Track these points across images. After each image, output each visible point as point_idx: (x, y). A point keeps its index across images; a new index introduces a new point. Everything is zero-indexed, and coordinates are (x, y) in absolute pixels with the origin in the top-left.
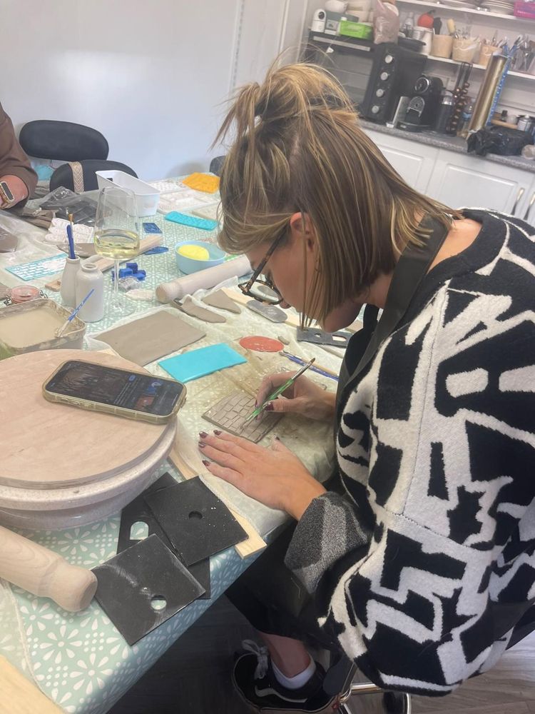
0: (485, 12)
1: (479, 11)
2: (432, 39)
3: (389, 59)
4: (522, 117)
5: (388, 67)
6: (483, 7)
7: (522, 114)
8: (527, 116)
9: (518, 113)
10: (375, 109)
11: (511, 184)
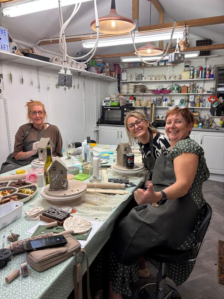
0: (146, 94)
1: (145, 94)
2: (134, 102)
3: (125, 109)
5: (125, 111)
7: (163, 116)
9: (162, 116)
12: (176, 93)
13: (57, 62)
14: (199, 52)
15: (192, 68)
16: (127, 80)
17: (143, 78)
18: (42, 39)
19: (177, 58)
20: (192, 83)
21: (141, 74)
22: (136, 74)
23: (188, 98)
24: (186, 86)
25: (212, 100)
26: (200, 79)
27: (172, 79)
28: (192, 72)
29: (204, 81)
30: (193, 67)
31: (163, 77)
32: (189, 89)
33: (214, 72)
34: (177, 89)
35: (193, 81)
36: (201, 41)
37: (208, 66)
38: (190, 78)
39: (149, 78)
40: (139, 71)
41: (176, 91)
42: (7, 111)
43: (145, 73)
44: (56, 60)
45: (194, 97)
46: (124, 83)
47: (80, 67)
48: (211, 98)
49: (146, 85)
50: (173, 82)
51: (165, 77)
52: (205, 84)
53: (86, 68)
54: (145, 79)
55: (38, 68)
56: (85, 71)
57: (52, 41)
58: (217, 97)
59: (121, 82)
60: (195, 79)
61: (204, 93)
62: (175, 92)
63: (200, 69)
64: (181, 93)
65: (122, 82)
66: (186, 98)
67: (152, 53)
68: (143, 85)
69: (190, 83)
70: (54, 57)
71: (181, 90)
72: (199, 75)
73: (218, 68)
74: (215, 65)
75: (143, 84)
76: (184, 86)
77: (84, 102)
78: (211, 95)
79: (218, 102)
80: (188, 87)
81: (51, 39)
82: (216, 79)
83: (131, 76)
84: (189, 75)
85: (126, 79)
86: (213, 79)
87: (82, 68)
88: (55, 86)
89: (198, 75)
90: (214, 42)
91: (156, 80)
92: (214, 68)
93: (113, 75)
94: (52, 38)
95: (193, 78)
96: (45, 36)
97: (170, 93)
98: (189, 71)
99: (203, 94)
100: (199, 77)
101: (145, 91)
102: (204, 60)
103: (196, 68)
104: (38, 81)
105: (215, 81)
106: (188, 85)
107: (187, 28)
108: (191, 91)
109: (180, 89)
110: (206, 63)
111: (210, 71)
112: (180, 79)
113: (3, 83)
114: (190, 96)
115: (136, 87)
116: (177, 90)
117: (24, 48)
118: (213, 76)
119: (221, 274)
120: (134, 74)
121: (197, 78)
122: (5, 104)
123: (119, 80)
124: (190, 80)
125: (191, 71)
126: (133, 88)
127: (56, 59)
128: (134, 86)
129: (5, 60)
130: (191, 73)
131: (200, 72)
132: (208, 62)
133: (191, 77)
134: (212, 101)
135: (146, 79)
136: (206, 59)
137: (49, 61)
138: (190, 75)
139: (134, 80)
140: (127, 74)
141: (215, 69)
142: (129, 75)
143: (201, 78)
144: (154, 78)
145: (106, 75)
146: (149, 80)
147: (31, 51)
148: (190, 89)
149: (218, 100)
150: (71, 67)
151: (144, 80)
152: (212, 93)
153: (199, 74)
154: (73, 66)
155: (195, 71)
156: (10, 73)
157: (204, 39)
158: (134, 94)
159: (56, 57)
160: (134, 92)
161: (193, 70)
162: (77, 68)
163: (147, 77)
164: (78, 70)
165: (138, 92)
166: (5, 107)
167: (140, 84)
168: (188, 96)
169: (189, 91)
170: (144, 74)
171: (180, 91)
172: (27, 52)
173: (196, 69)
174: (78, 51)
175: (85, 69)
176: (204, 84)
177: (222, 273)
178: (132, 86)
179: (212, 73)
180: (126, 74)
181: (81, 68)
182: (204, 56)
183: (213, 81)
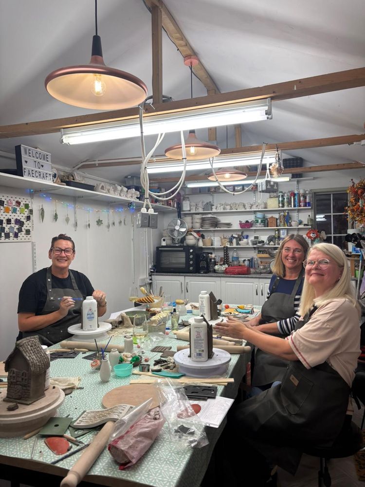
0: (219, 229)
1: (216, 229)
2: (203, 241)
3: (191, 251)
4: (245, 260)
5: (192, 253)
6: (218, 227)
7: (244, 259)
8: (247, 259)
9: (243, 259)
10: (191, 268)
11: (252, 284)
12: (262, 227)
13: (103, 191)
14: (291, 175)
15: (281, 194)
16: (190, 211)
17: (213, 207)
18: (84, 162)
19: (269, 187)
20: (282, 214)
21: (210, 202)
22: (202, 202)
23: (278, 233)
24: (274, 218)
25: (311, 235)
26: (292, 207)
27: (254, 209)
28: (280, 199)
29: (299, 211)
30: (282, 192)
31: (242, 206)
32: (278, 221)
33: (310, 200)
34: (262, 222)
35: (284, 211)
36: (289, 160)
37: (302, 192)
38: (279, 207)
39: (222, 207)
40: (207, 199)
41: (260, 224)
42: (35, 259)
43: (215, 201)
44: (102, 188)
45: (286, 231)
46: (186, 215)
47: (130, 195)
48: (310, 234)
49: (218, 217)
50: (255, 212)
51: (244, 206)
52: (300, 214)
53: (139, 196)
54: (216, 208)
55: (75, 199)
56: (138, 201)
57: (98, 164)
58: (318, 232)
59: (182, 213)
60: (286, 208)
61: (300, 226)
62: (259, 226)
63: (291, 195)
64: (268, 227)
65: (184, 214)
66: (276, 234)
67: (231, 177)
68: (214, 218)
69: (279, 214)
70: (100, 184)
71: (268, 223)
72: (291, 203)
73: (315, 193)
74: (311, 190)
75: (213, 216)
76: (272, 217)
77: (132, 243)
78: (310, 228)
79: (320, 238)
80: (277, 219)
81: (97, 162)
82: (313, 208)
83: (196, 205)
84: (277, 202)
85: (189, 209)
86: (310, 207)
87: (134, 197)
88: (96, 223)
89: (289, 203)
90: (306, 161)
91: (231, 211)
92: (309, 193)
93: (170, 203)
94: (99, 161)
95: (283, 206)
96: (88, 158)
97: (252, 227)
98: (277, 197)
99: (298, 228)
100: (291, 205)
101: (216, 225)
102: (296, 183)
103: (285, 193)
104: (75, 215)
105: (313, 210)
106: (277, 216)
107: (279, 152)
108: (282, 224)
109: (266, 222)
110: (298, 186)
111: (305, 197)
112: (265, 208)
113: (33, 221)
114: (281, 231)
115: (203, 220)
116: (262, 224)
117: (62, 174)
118: (309, 204)
119: (360, 470)
120: (201, 203)
121: (288, 206)
122: (33, 249)
123: (180, 210)
124: (280, 209)
125: (279, 197)
126: (199, 221)
127: (103, 186)
128: (200, 219)
129: (38, 191)
130: (279, 201)
131: (291, 199)
132: (300, 185)
133: (281, 205)
134: (312, 237)
135: (218, 209)
136: (298, 182)
137: (93, 190)
138: (279, 203)
139: (201, 211)
140: (190, 203)
141: (311, 195)
142: (193, 204)
143: (295, 206)
144: (228, 207)
145: (163, 205)
146: (222, 211)
147: (72, 178)
148: (281, 222)
149: (320, 235)
150: (120, 195)
151: (214, 210)
152: (310, 227)
153: (291, 201)
154: (122, 194)
155: (285, 198)
156: (41, 208)
157: (293, 157)
158: (201, 229)
159: (103, 184)
160: (202, 227)
161: (283, 196)
162: (128, 198)
163: (219, 205)
164: (129, 199)
165: (207, 227)
166: (33, 254)
167: (210, 216)
168: (279, 230)
169: (278, 224)
170: (213, 202)
171: (266, 224)
172: (67, 180)
173: (286, 195)
174: (126, 175)
175: (137, 198)
176: (298, 215)
177: (361, 468)
178: (198, 219)
179: (308, 200)
180: (188, 202)
181: (131, 197)
182: (296, 179)
183: (310, 211)
